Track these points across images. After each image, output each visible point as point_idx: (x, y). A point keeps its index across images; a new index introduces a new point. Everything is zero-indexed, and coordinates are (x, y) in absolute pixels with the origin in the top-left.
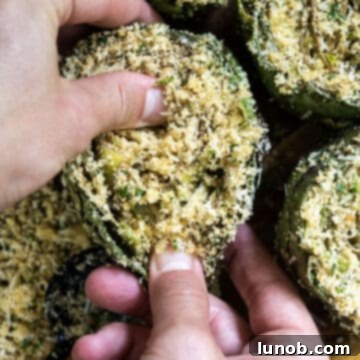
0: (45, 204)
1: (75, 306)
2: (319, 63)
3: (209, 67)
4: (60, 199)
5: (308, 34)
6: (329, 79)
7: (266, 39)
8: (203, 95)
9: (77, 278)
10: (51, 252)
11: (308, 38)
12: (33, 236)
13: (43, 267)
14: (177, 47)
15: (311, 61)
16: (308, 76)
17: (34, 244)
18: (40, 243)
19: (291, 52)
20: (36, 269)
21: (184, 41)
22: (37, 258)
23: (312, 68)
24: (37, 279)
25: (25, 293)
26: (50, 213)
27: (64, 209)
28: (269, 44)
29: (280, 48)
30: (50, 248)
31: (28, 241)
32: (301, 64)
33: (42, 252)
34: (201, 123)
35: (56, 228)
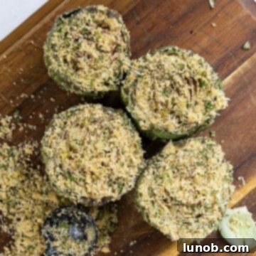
0: (37, 183)
1: (56, 232)
2: (159, 115)
3: (122, 125)
4: (43, 180)
5: (153, 102)
6: (164, 122)
7: (134, 105)
8: (120, 138)
9: (58, 219)
10: (40, 204)
11: (154, 104)
12: (31, 198)
13: (36, 212)
14: (107, 115)
15: (155, 114)
16: (154, 121)
17: (32, 201)
18: (34, 200)
19: (146, 111)
20: (33, 212)
21: (110, 112)
22: (33, 208)
23: (156, 117)
24: (33, 217)
25: (28, 224)
26: (38, 186)
27: (45, 185)
28: (136, 107)
29: (141, 109)
30: (39, 202)
31: (29, 200)
32: (151, 116)
33: (35, 204)
34: (118, 151)
35: (41, 193)
